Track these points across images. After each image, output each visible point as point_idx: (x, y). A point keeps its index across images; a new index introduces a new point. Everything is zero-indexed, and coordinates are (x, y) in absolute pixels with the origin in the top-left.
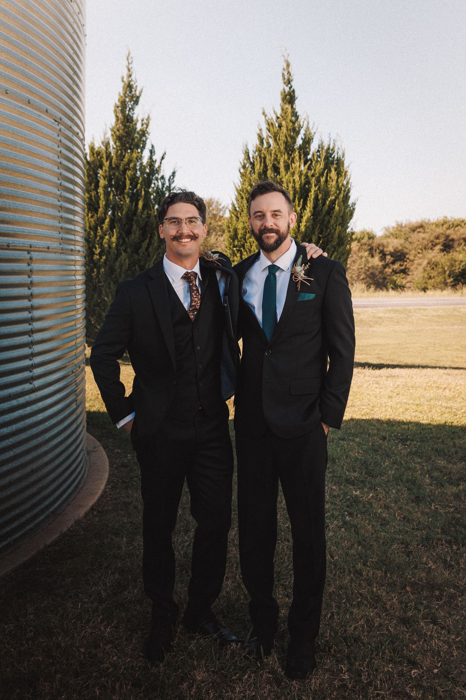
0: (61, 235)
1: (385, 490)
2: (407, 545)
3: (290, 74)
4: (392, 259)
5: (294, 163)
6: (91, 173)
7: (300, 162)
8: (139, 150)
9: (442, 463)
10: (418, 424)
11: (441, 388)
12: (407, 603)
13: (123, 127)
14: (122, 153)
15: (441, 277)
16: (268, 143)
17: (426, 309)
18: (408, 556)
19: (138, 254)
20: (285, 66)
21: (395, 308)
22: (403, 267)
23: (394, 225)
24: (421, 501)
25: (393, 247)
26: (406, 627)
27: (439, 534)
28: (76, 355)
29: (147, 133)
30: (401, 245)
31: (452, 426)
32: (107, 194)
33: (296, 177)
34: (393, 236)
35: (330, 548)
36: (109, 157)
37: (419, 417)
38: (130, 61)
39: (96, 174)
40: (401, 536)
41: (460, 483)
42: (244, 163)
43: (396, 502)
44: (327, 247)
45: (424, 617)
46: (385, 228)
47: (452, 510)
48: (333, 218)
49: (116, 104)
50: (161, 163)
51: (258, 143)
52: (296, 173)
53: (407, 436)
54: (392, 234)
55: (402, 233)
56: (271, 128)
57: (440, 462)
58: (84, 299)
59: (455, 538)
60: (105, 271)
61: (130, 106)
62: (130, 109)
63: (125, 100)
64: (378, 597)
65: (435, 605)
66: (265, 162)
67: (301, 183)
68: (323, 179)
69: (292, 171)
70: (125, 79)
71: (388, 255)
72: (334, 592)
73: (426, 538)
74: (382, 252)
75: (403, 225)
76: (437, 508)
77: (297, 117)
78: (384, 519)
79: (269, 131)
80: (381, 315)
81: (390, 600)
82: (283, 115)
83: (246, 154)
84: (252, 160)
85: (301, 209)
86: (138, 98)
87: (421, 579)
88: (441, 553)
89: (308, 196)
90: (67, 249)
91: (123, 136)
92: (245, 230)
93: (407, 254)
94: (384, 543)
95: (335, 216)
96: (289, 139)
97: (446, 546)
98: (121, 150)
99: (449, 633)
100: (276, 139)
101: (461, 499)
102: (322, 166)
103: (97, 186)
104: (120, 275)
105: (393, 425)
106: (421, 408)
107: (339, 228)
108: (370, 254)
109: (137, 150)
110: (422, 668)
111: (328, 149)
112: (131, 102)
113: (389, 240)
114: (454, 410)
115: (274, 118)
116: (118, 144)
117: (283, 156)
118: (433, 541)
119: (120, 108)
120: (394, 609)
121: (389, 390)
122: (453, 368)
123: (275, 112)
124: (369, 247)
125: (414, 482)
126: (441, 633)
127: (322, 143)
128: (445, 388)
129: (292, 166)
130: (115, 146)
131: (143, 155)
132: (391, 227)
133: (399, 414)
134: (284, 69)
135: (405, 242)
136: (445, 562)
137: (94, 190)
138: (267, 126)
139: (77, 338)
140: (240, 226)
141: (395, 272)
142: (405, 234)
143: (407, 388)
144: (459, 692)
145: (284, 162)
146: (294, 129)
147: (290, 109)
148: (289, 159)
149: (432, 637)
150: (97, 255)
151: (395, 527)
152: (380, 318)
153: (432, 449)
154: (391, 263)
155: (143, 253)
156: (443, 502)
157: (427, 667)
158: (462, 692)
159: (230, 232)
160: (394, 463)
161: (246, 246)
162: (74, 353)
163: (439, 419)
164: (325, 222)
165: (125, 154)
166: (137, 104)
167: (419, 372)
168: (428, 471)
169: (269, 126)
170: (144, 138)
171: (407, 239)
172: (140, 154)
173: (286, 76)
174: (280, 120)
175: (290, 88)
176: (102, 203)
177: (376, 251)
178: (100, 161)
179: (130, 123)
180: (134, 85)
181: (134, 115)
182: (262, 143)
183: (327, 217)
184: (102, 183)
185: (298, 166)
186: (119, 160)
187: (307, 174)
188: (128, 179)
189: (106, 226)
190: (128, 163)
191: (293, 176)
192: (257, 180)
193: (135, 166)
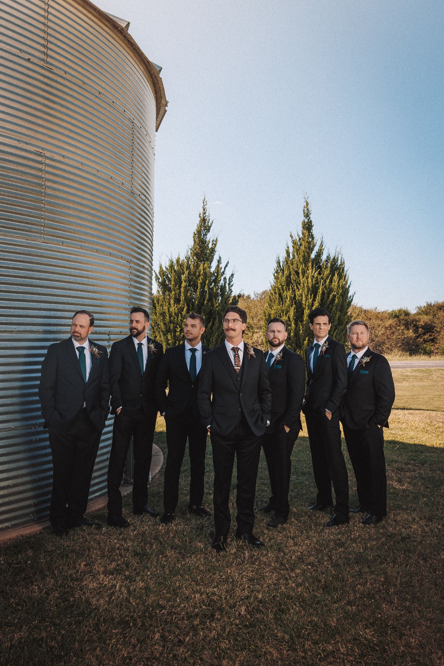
3: (309, 211)
4: (423, 331)
5: (308, 270)
6: (176, 278)
7: (312, 269)
13: (199, 248)
14: (197, 264)
16: (294, 256)
20: (305, 204)
21: (420, 368)
22: (432, 337)
23: (425, 305)
25: (424, 322)
29: (215, 251)
30: (430, 320)
32: (186, 291)
33: (310, 280)
34: (424, 313)
36: (188, 267)
38: (205, 204)
39: (180, 279)
42: (277, 269)
46: (417, 307)
49: (194, 233)
50: (225, 269)
51: (286, 256)
52: (310, 276)
54: (423, 312)
56: (295, 246)
61: (204, 233)
62: (204, 235)
63: (201, 229)
66: (290, 270)
67: (312, 284)
68: (328, 281)
69: (307, 275)
70: (201, 216)
71: (420, 327)
74: (415, 326)
75: (432, 305)
77: (313, 238)
79: (294, 248)
80: (409, 374)
82: (303, 237)
83: (278, 263)
84: (282, 267)
85: (312, 301)
86: (210, 227)
89: (318, 292)
91: (199, 253)
93: (435, 327)
95: (336, 306)
96: (306, 254)
98: (197, 262)
100: (298, 254)
102: (328, 272)
103: (180, 287)
107: (338, 314)
108: (406, 327)
109: (208, 262)
111: (334, 259)
112: (205, 230)
113: (421, 317)
115: (298, 239)
116: (195, 258)
117: (302, 266)
119: (197, 235)
123: (298, 235)
124: (406, 322)
127: (329, 255)
129: (307, 272)
130: (193, 260)
131: (212, 265)
132: (422, 307)
134: (305, 207)
135: (433, 318)
137: (178, 289)
138: (293, 245)
140: (273, 312)
142: (433, 312)
145: (302, 270)
146: (309, 247)
147: (307, 233)
148: (305, 266)
152: (408, 376)
154: (422, 334)
159: (265, 316)
165: (200, 265)
166: (209, 232)
170: (213, 254)
171: (434, 316)
172: (210, 265)
173: (306, 212)
174: (301, 240)
175: (308, 220)
176: (182, 298)
177: (411, 325)
178: (183, 270)
179: (204, 244)
180: (208, 219)
181: (207, 239)
182: (288, 255)
183: (330, 306)
184: (184, 284)
185: (311, 272)
186: (196, 269)
187: (317, 277)
188: (199, 282)
189: (184, 313)
190: (201, 271)
191: (307, 279)
192: (285, 281)
193: (205, 273)
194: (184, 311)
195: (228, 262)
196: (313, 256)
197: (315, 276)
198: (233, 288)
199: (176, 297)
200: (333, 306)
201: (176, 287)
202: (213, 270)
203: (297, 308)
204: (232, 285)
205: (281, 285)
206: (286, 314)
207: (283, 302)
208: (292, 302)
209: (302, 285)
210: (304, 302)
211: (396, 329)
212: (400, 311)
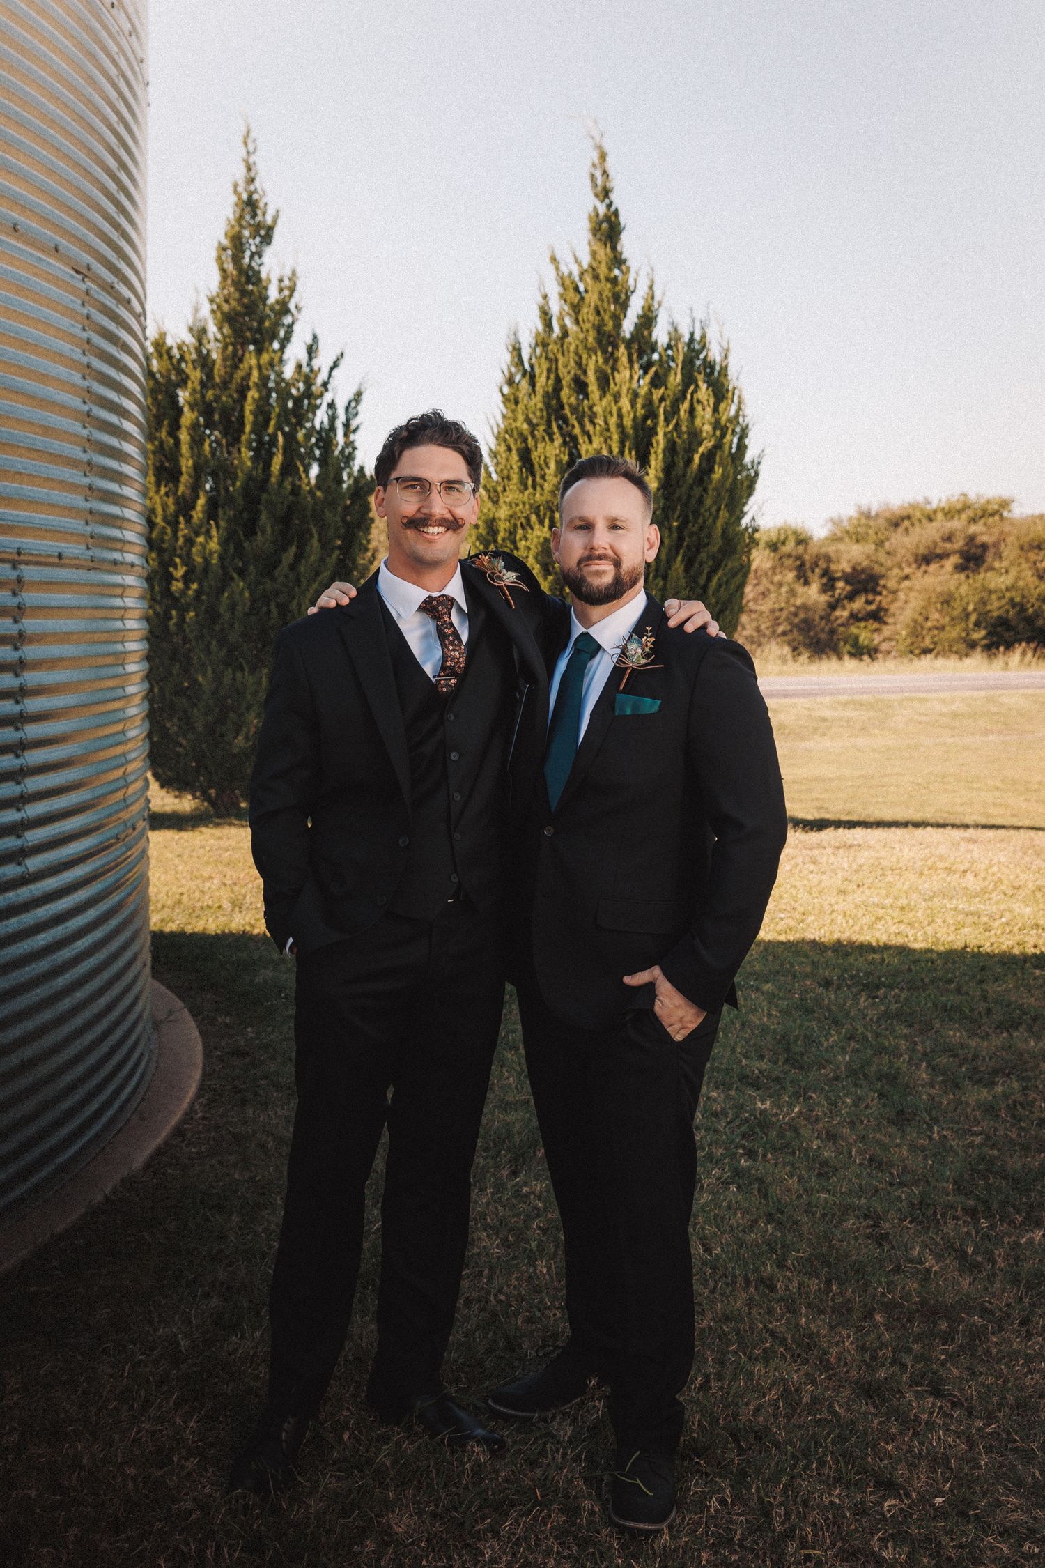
0: (89, 529)
1: (828, 1099)
2: (876, 1219)
3: (608, 177)
4: (848, 588)
5: (618, 372)
6: (160, 398)
7: (631, 369)
8: (276, 345)
9: (955, 1035)
10: (903, 951)
11: (955, 872)
12: (876, 1351)
13: (237, 295)
14: (235, 351)
15: (958, 628)
16: (563, 328)
17: (926, 700)
18: (880, 1245)
19: (273, 579)
20: (596, 157)
21: (857, 697)
22: (873, 607)
23: (852, 512)
24: (908, 1121)
25: (849, 562)
26: (874, 1403)
27: (948, 1195)
28: (125, 800)
29: (293, 307)
30: (868, 557)
31: (979, 955)
32: (199, 442)
33: (625, 403)
34: (851, 538)
35: (703, 1228)
36: (204, 362)
37: (907, 936)
38: (251, 148)
39: (174, 399)
40: (863, 1201)
41: (997, 1080)
42: (511, 373)
43: (852, 1123)
45: (914, 1382)
46: (832, 519)
47: (978, 1140)
48: (710, 492)
49: (220, 243)
50: (330, 376)
51: (540, 327)
52: (624, 391)
53: (879, 978)
54: (848, 532)
55: (871, 532)
56: (570, 294)
57: (951, 1033)
58: (145, 673)
59: (985, 1202)
60: (197, 615)
61: (253, 248)
62: (253, 255)
63: (240, 232)
64: (810, 1336)
65: (940, 1351)
66: (556, 372)
67: (635, 417)
68: (684, 407)
69: (616, 389)
70: (240, 189)
71: (840, 578)
72: (710, 1328)
73: (921, 1203)
74: (826, 573)
75: (873, 513)
76: (945, 1136)
78: (825, 1163)
79: (565, 299)
80: (826, 713)
81: (837, 1344)
82: (594, 265)
83: (515, 353)
84: (527, 366)
86: (270, 229)
87: (907, 1296)
88: (954, 1238)
89: (652, 444)
90: (103, 561)
91: (238, 314)
93: (882, 576)
94: (824, 1215)
95: (715, 489)
96: (605, 317)
97: (964, 1222)
98: (232, 344)
99: (970, 1414)
100: (579, 318)
101: (998, 1116)
102: (680, 380)
103: (176, 426)
104: (231, 626)
105: (847, 954)
106: (911, 915)
107: (724, 514)
108: (799, 577)
109: (272, 344)
110: (908, 1495)
111: (691, 340)
112: (254, 239)
113: (841, 547)
114: (985, 919)
115: (576, 272)
116: (226, 330)
117: (594, 357)
118: (935, 1211)
119: (229, 252)
120: (846, 1364)
121: (840, 876)
122: (984, 827)
123: (577, 260)
124: (798, 563)
125: (892, 1078)
126: (952, 1415)
127: (677, 329)
128: (965, 872)
129: (614, 378)
130: (219, 336)
131: (285, 357)
132: (845, 518)
133: (862, 928)
134: (593, 164)
135: (876, 550)
136: (962, 1255)
137: (169, 434)
138: (560, 289)
139: (128, 762)
140: (503, 513)
141: (855, 617)
142: (876, 533)
143: (881, 872)
144: (992, 1549)
145: (596, 372)
146: (615, 297)
147: (607, 252)
148: (606, 362)
149: (930, 1425)
150: (178, 580)
151: (850, 1180)
152: (824, 720)
153: (935, 1005)
154: (846, 597)
155: (285, 576)
156: (958, 1123)
157: (918, 1493)
158: (997, 1547)
160: (849, 1039)
162: (120, 794)
163: (952, 937)
164: (693, 501)
165: (243, 355)
166: (269, 243)
167: (907, 836)
168: (925, 1054)
169: (565, 288)
170: (288, 320)
171: (880, 544)
172: (279, 354)
173: (599, 181)
174: (588, 275)
175: (609, 206)
176: (186, 463)
177: (813, 571)
178: (181, 372)
179: (254, 286)
180: (262, 201)
181: (261, 269)
182: (548, 325)
183: (697, 491)
184: (188, 417)
185: (628, 378)
186: (230, 368)
187: (648, 395)
189: (197, 514)
190: (249, 374)
191: (616, 402)
192: (541, 410)
193: (264, 379)
194: (198, 508)
195: (341, 353)
196: (628, 326)
198: (356, 438)
199: (161, 462)
201: (160, 427)
204: (358, 428)
205: (527, 421)
207: (534, 481)
209: (600, 421)
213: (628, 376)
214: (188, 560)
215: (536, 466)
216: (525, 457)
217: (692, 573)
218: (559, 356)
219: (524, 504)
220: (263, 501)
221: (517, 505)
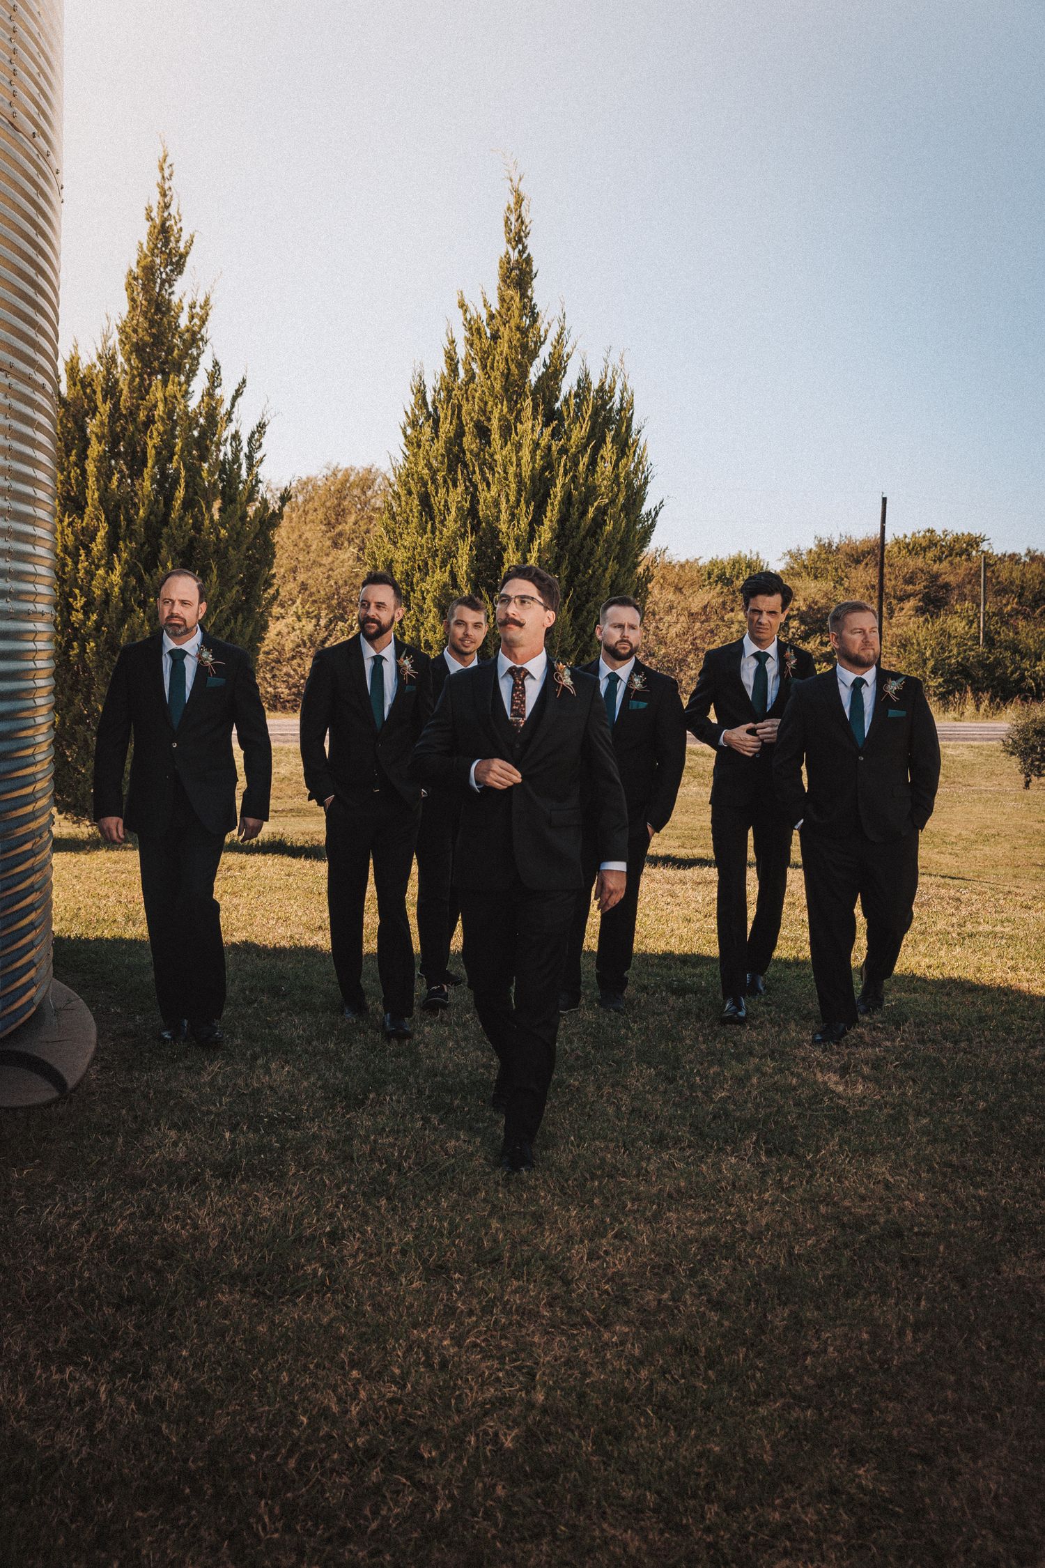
3: (522, 222)
5: (521, 423)
6: (69, 425)
7: (534, 420)
8: (182, 378)
13: (146, 325)
14: (142, 380)
16: (471, 371)
20: (512, 200)
23: (812, 545)
25: (805, 600)
29: (202, 339)
30: (826, 594)
32: (105, 475)
33: (526, 453)
34: (808, 573)
36: (111, 391)
38: (166, 174)
39: (82, 428)
42: (414, 415)
44: (588, 606)
46: (790, 552)
48: (601, 544)
49: (131, 271)
50: (233, 405)
51: (446, 372)
52: (525, 444)
54: (805, 567)
55: (830, 568)
56: (476, 338)
60: (96, 646)
61: (164, 276)
62: (163, 282)
63: (153, 261)
66: (459, 418)
67: (533, 467)
68: (583, 460)
69: (517, 438)
70: (154, 214)
75: (834, 548)
77: (534, 317)
79: (471, 345)
82: (504, 311)
83: (419, 395)
84: (431, 409)
85: (530, 524)
86: (183, 257)
89: (549, 496)
91: (146, 345)
92: (411, 564)
95: (605, 541)
96: (513, 367)
98: (140, 375)
100: (486, 366)
102: (585, 430)
103: (83, 456)
107: (612, 567)
109: (178, 376)
111: (601, 389)
112: (166, 267)
113: (799, 582)
115: (484, 317)
116: (134, 362)
117: (499, 406)
119: (140, 281)
123: (485, 305)
127: (587, 376)
129: (516, 428)
130: (126, 367)
131: (191, 390)
132: (804, 552)
134: (509, 208)
135: (835, 587)
137: (76, 464)
138: (468, 334)
140: (400, 555)
145: (500, 420)
146: (524, 347)
147: (517, 299)
148: (511, 410)
150: (77, 611)
161: (411, 598)
164: (585, 551)
165: (150, 385)
166: (181, 272)
169: (472, 335)
170: (194, 352)
172: (185, 386)
173: (514, 226)
174: (497, 321)
175: (521, 253)
176: (92, 495)
178: (91, 400)
179: (164, 314)
180: (175, 229)
181: (172, 297)
182: (454, 370)
183: (589, 542)
184: (95, 449)
185: (530, 428)
186: (137, 398)
187: (549, 448)
188: (150, 443)
189: (98, 546)
190: (155, 406)
191: (517, 452)
192: (442, 455)
193: (170, 413)
194: (98, 540)
195: (244, 381)
196: (534, 375)
197: (543, 443)
198: (263, 471)
199: (68, 492)
200: (597, 542)
201: (68, 456)
202: (193, 404)
203: (479, 545)
204: (261, 461)
205: (429, 465)
206: (444, 563)
207: (433, 525)
208: (464, 525)
209: (499, 469)
210: (503, 527)
211: (722, 619)
212: (735, 562)
213: (530, 425)
214: (87, 593)
215: (436, 511)
216: (425, 500)
217: (581, 620)
218: (464, 403)
219: (422, 546)
220: (164, 535)
221: (414, 549)
